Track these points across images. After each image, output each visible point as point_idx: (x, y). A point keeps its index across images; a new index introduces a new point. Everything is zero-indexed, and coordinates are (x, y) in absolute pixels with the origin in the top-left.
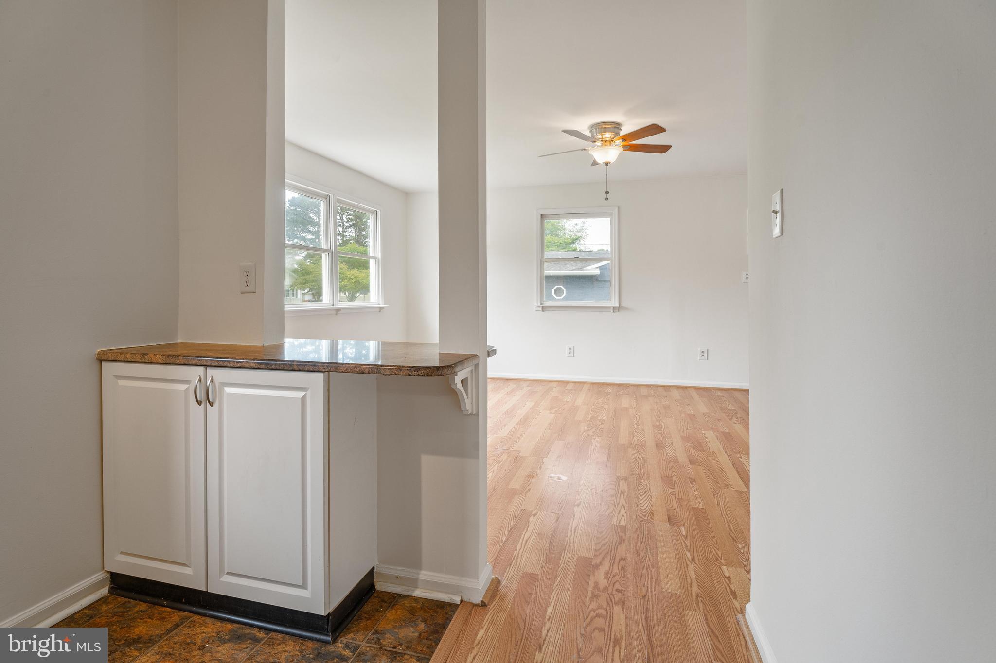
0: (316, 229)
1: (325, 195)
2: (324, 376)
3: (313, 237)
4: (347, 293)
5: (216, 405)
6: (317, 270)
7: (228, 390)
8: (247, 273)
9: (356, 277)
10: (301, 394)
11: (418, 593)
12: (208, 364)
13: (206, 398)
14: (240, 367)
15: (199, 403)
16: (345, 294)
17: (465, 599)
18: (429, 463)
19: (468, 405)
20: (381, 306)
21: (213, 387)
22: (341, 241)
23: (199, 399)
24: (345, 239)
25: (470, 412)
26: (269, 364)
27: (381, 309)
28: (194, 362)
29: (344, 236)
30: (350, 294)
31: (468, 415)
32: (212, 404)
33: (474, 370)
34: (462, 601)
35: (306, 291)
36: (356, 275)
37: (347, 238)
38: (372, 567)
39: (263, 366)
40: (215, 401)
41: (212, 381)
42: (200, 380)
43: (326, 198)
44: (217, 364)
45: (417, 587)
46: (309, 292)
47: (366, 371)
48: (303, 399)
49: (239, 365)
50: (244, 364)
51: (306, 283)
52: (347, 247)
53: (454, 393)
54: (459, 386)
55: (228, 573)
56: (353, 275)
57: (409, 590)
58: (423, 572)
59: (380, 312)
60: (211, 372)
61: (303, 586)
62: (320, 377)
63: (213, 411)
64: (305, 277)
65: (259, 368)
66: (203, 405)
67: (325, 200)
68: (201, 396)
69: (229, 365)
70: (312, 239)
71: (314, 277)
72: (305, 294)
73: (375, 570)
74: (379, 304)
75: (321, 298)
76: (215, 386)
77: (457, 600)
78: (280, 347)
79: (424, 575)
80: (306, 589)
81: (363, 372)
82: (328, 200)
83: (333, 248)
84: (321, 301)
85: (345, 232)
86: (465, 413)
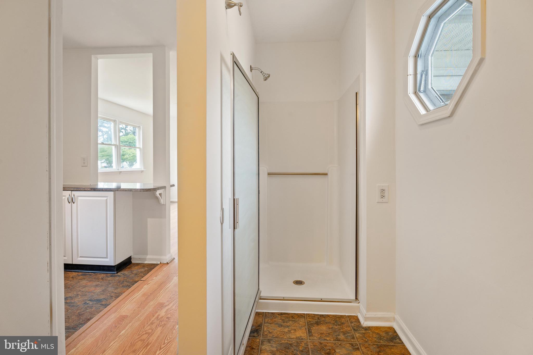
0: (109, 125)
1: (114, 120)
2: (114, 192)
3: (107, 130)
4: (128, 162)
5: (75, 203)
6: (109, 149)
7: (79, 198)
8: (84, 159)
9: (133, 154)
10: (106, 198)
11: (146, 262)
12: (73, 190)
13: (72, 201)
14: (84, 191)
15: (69, 203)
16: (127, 163)
17: (161, 262)
18: (150, 221)
19: (162, 201)
20: (142, 170)
21: (74, 197)
22: (124, 133)
23: (69, 201)
24: (127, 132)
25: (163, 204)
26: (94, 189)
27: (142, 171)
28: (67, 189)
29: (126, 130)
30: (129, 163)
31: (162, 205)
32: (74, 203)
33: (164, 191)
34: (160, 263)
35: (103, 161)
36: (133, 152)
37: (128, 131)
38: (130, 256)
39: (93, 190)
40: (75, 202)
41: (74, 195)
42: (69, 195)
43: (115, 121)
44: (76, 190)
45: (146, 261)
46: (105, 162)
47: (127, 190)
48: (107, 200)
49: (84, 190)
50: (86, 189)
51: (103, 157)
52: (128, 136)
53: (157, 198)
54: (158, 195)
55: (80, 257)
56: (132, 152)
57: (143, 262)
58: (148, 256)
59: (142, 173)
60: (73, 192)
61: (106, 258)
62: (112, 192)
63: (74, 205)
64: (102, 153)
65: (91, 191)
66: (70, 203)
67: (114, 122)
68: (70, 200)
69: (80, 190)
70: (106, 131)
71: (108, 153)
72: (102, 163)
73: (132, 257)
74: (142, 169)
75: (112, 165)
76: (75, 197)
77: (159, 263)
78: (97, 185)
79: (148, 257)
80: (108, 258)
81: (126, 191)
82: (115, 123)
83: (118, 144)
84: (112, 167)
85: (127, 127)
86: (161, 204)
